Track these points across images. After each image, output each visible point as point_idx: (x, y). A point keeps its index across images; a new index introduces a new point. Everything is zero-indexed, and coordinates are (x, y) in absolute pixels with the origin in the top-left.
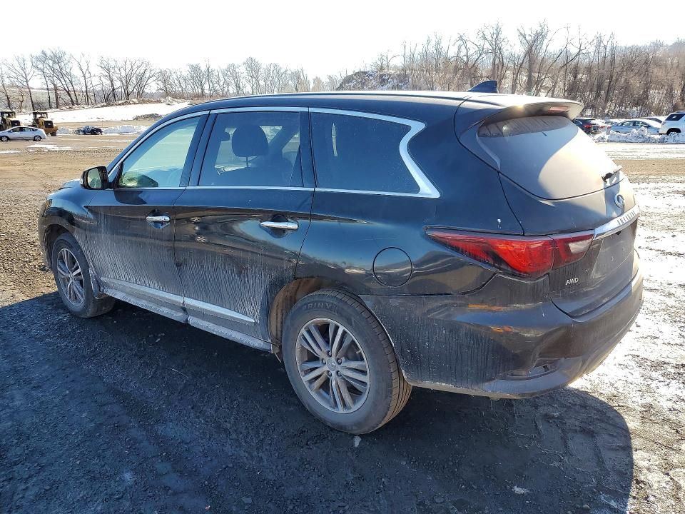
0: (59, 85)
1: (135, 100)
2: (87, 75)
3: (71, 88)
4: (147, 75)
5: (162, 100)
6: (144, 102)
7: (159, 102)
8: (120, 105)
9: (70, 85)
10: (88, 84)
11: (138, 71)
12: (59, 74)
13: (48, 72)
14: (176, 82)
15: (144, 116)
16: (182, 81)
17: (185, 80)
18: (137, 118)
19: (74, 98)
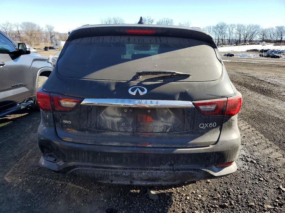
0: (220, 37)
1: (248, 43)
2: (231, 33)
3: (224, 39)
4: (256, 32)
5: (260, 43)
6: (252, 44)
7: (259, 44)
8: (241, 45)
9: (224, 37)
10: (231, 37)
11: (253, 31)
12: (221, 33)
13: (217, 32)
14: (269, 35)
15: (251, 50)
16: (272, 35)
17: (274, 34)
18: (248, 51)
19: (224, 43)
